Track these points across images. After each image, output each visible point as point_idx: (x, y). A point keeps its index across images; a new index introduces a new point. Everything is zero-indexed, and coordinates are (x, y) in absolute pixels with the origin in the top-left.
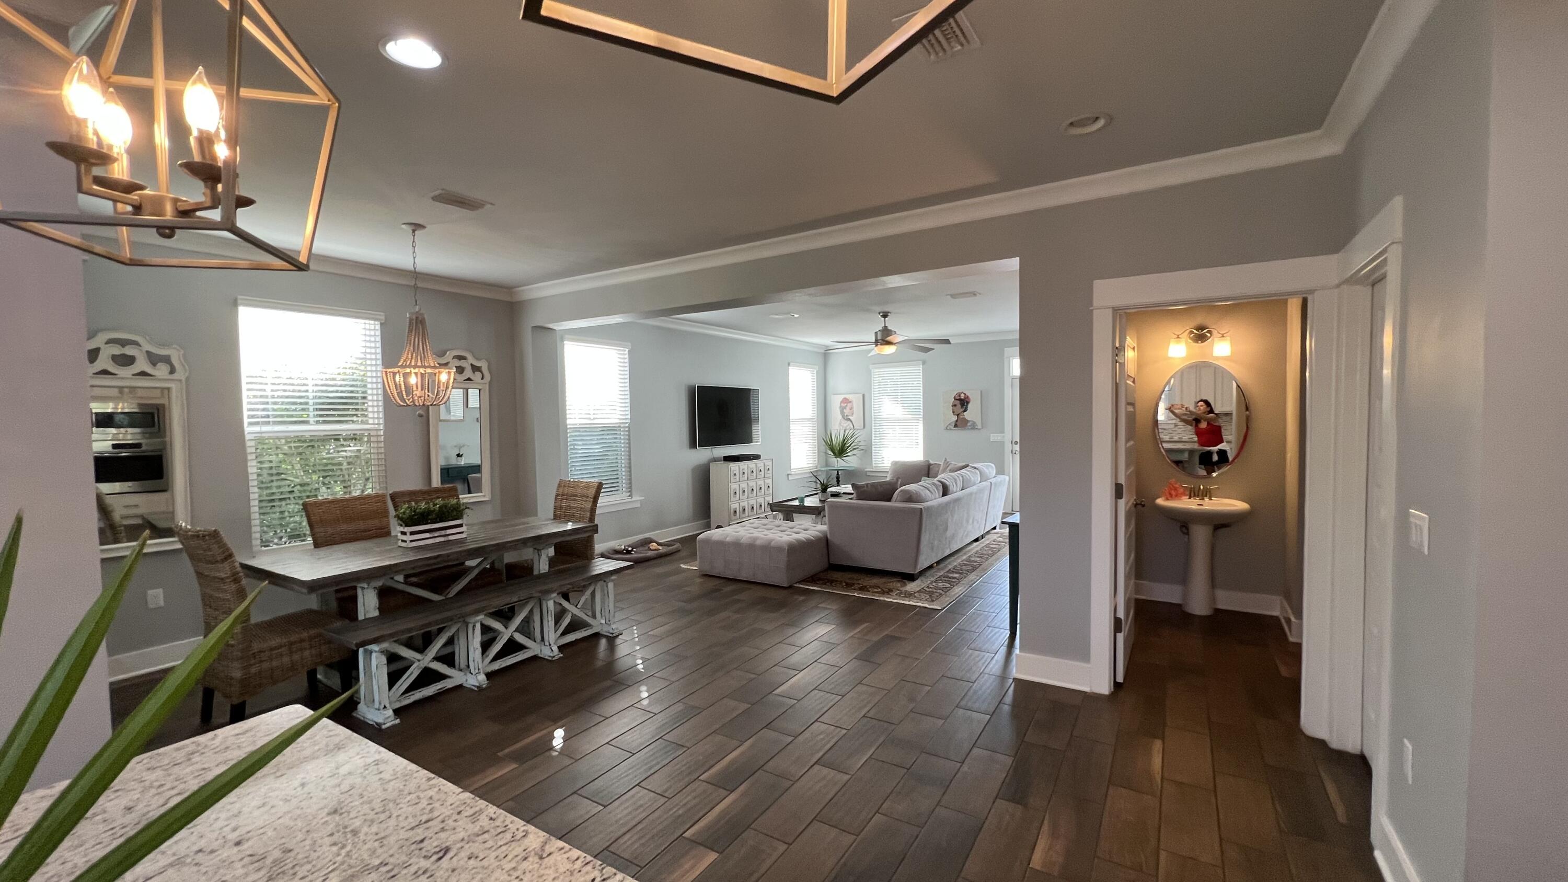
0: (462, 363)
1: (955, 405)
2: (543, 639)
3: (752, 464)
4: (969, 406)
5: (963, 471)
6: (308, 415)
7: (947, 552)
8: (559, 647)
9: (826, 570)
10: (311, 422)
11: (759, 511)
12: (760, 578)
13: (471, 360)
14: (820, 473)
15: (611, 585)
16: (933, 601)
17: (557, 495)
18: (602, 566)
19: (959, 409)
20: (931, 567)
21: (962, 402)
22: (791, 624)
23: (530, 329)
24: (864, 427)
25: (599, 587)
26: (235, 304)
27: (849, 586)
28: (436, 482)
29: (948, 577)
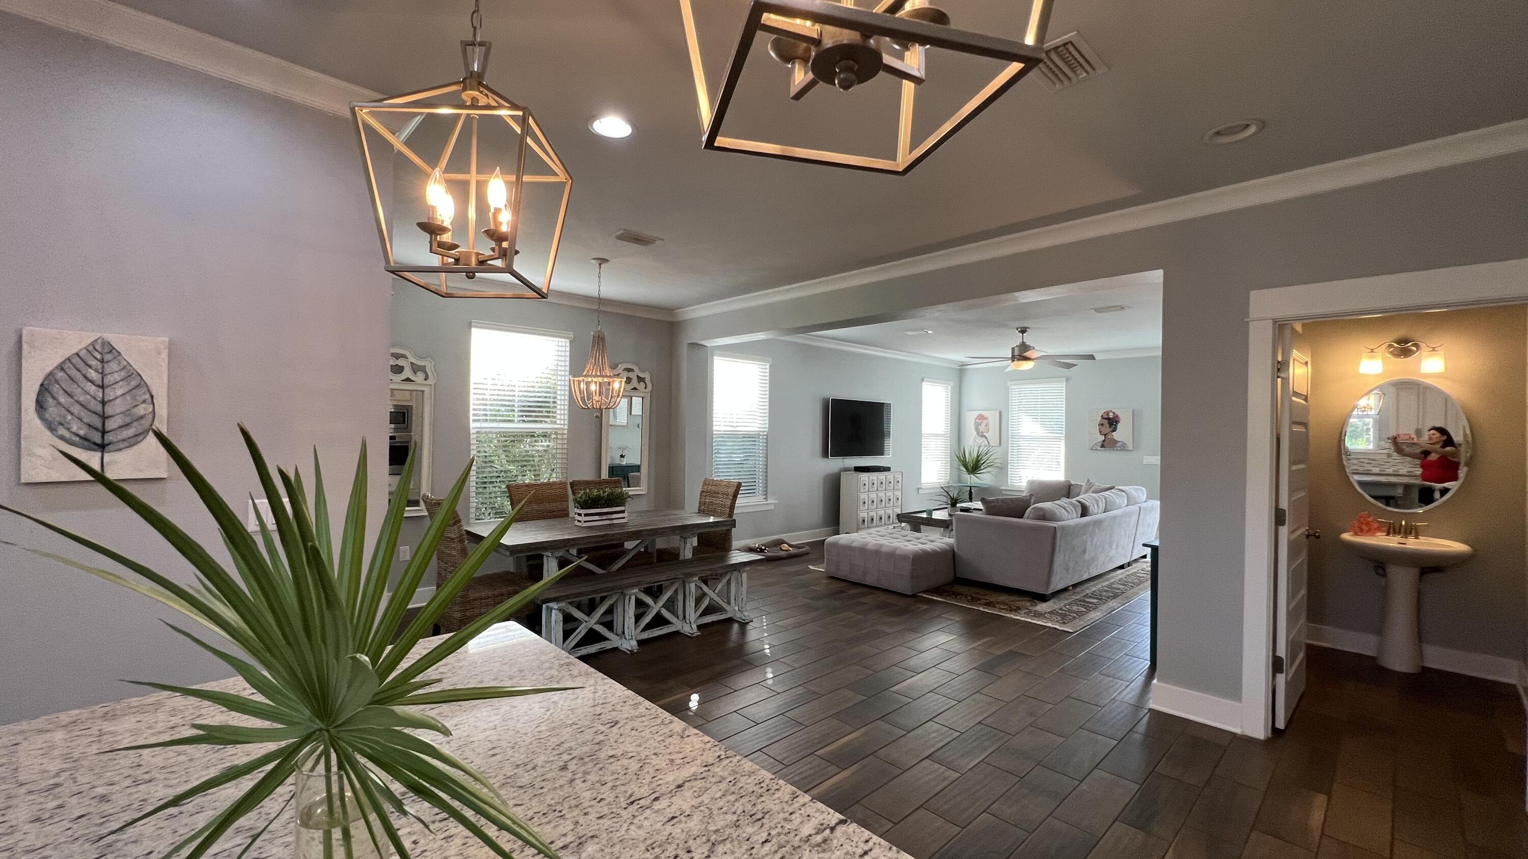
0: (631, 375)
1: (1102, 425)
2: (684, 617)
3: (882, 476)
4: (1119, 426)
5: (1106, 492)
6: (514, 416)
7: (1086, 577)
8: (699, 627)
9: (951, 584)
10: (516, 421)
11: (887, 522)
12: (884, 584)
13: (637, 372)
14: (952, 489)
15: (745, 575)
16: (1065, 623)
17: (702, 492)
18: (738, 557)
19: (1107, 429)
20: (1065, 590)
21: (1111, 422)
22: (912, 630)
23: (686, 346)
24: (1000, 445)
25: (735, 574)
26: (470, 326)
27: (974, 600)
28: (605, 475)
29: (1084, 601)
